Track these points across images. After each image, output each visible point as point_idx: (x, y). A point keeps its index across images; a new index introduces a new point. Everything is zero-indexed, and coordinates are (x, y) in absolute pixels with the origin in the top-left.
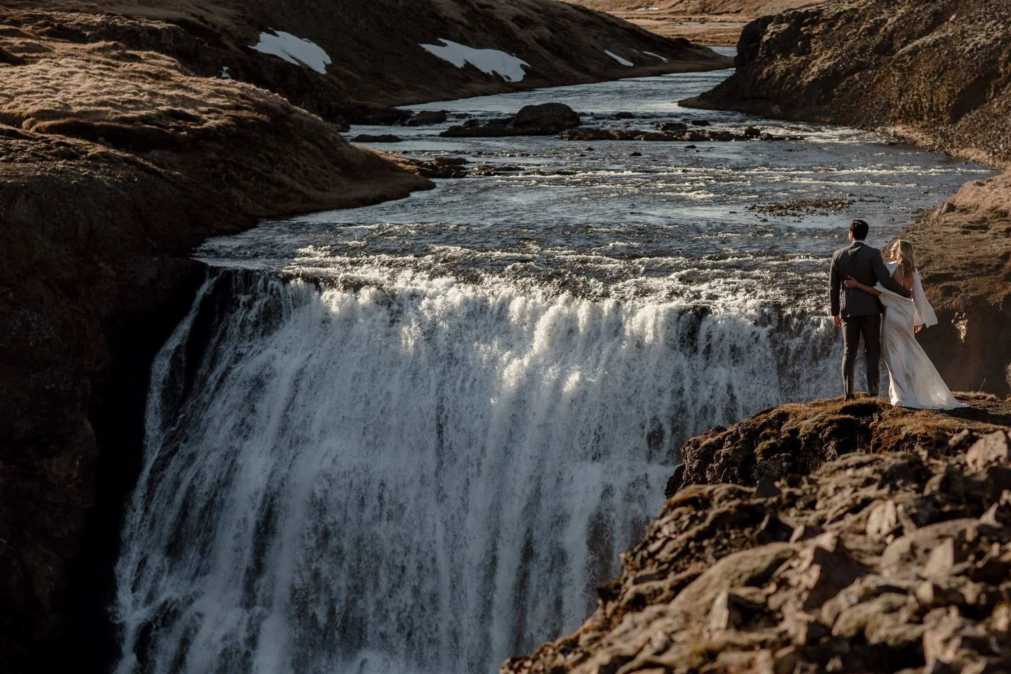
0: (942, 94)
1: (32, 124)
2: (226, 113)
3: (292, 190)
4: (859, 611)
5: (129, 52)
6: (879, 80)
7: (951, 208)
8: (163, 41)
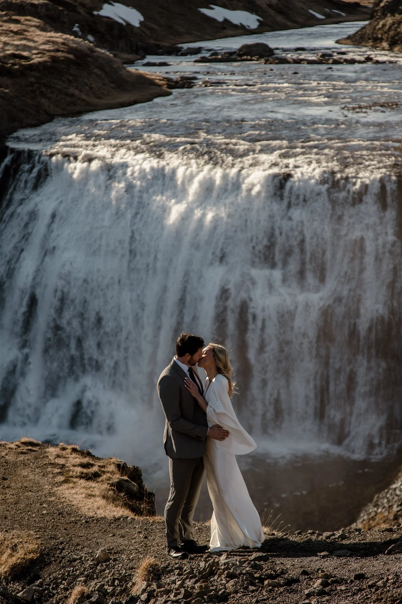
2: (48, 54)
3: (79, 99)
5: (14, 17)
8: (39, 11)
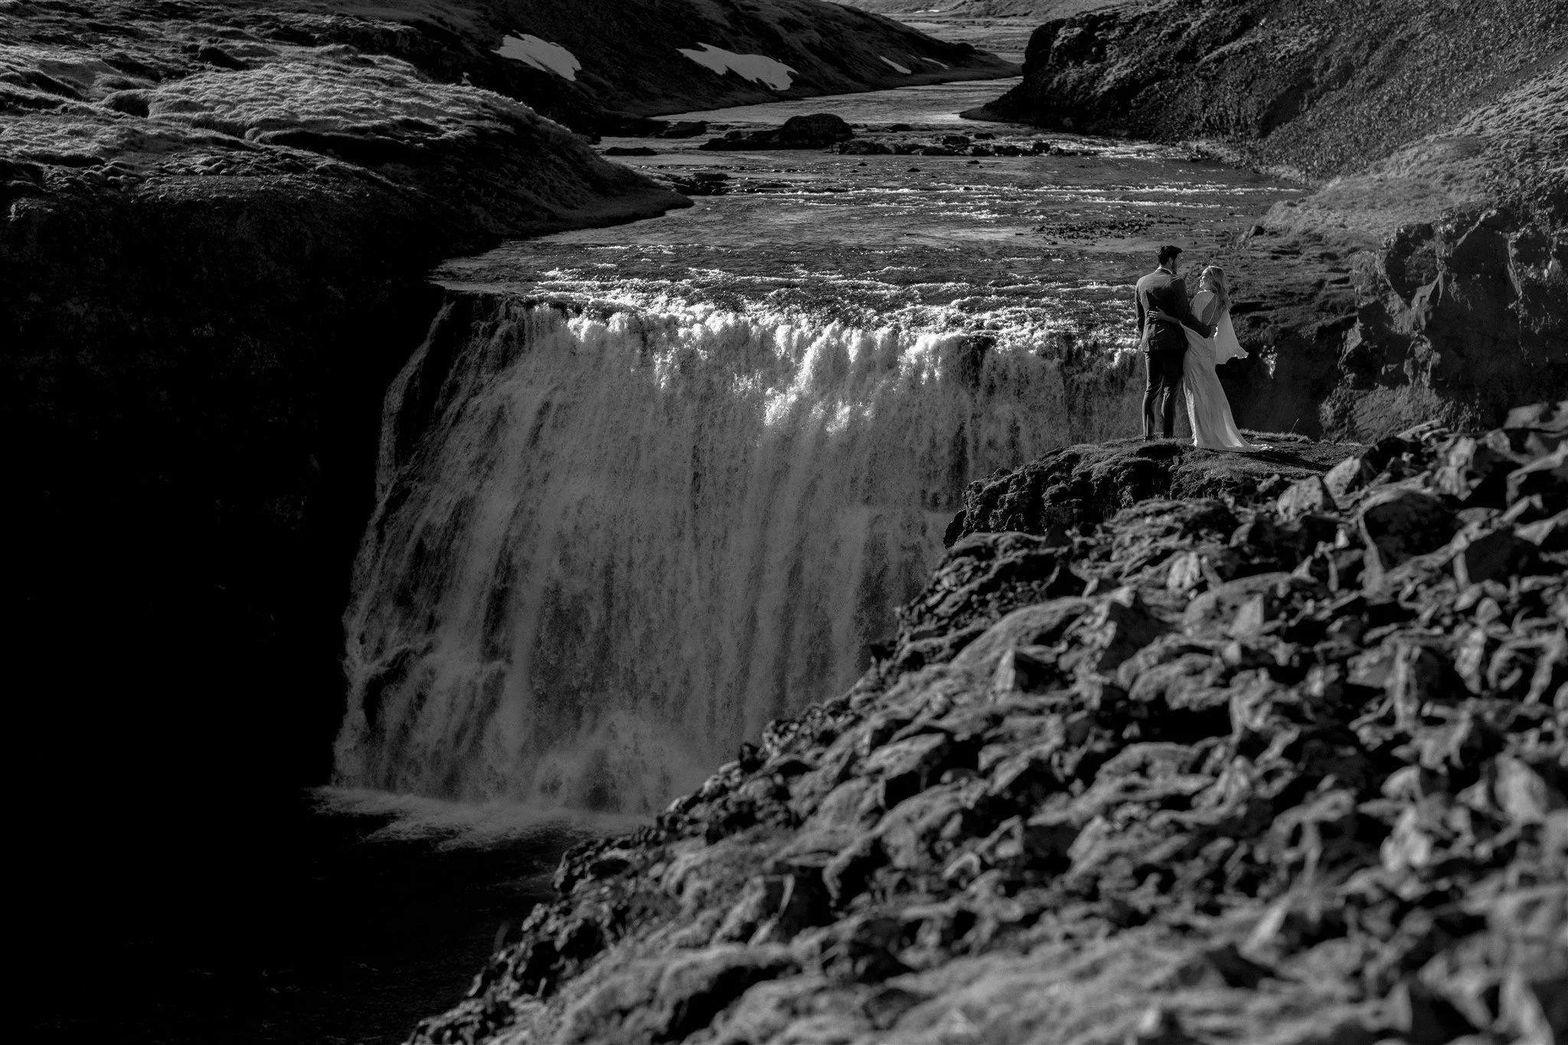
0: (1251, 106)
1: (256, 134)
3: (537, 207)
4: (1159, 673)
5: (361, 56)
6: (1180, 90)
7: (1260, 231)
8: (398, 44)
